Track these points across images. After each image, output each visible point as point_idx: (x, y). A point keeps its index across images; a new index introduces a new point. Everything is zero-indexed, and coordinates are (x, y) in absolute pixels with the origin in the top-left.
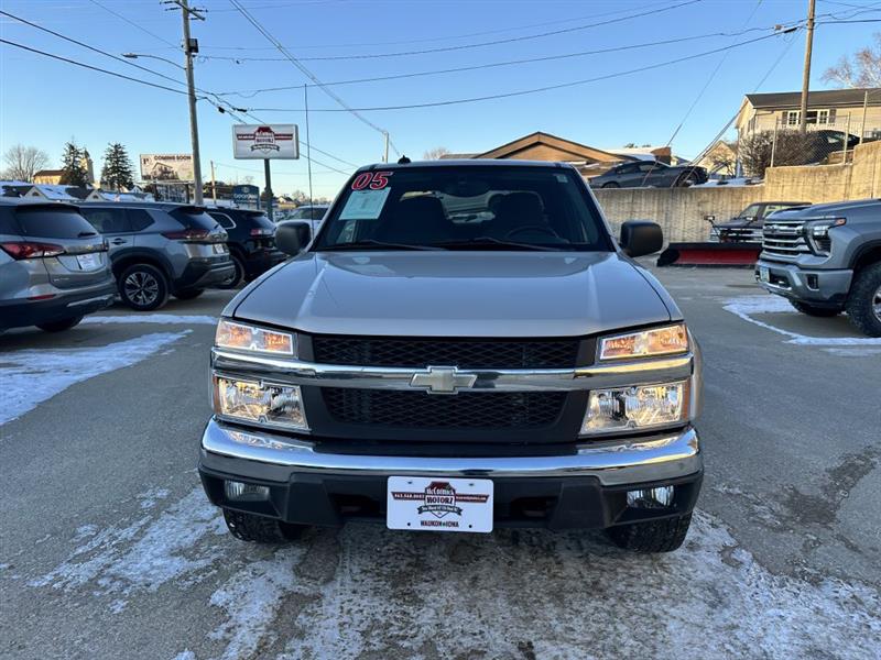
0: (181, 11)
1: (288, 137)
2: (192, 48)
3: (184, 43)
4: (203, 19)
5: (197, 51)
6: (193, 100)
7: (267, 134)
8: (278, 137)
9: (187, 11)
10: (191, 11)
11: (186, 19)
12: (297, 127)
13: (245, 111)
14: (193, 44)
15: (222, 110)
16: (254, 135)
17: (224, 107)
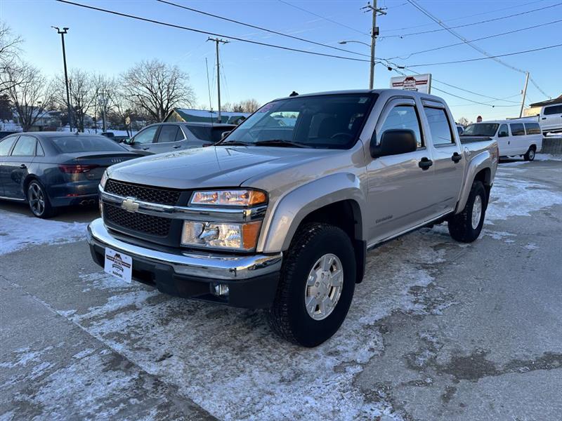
0: (373, 11)
1: (424, 82)
2: (376, 33)
3: (372, 31)
4: (386, 14)
5: (378, 34)
6: (373, 64)
7: (411, 81)
8: (419, 83)
9: (376, 11)
10: (378, 11)
11: (375, 16)
12: (431, 75)
13: (403, 68)
14: (376, 31)
15: (390, 69)
16: (403, 83)
17: (392, 66)
